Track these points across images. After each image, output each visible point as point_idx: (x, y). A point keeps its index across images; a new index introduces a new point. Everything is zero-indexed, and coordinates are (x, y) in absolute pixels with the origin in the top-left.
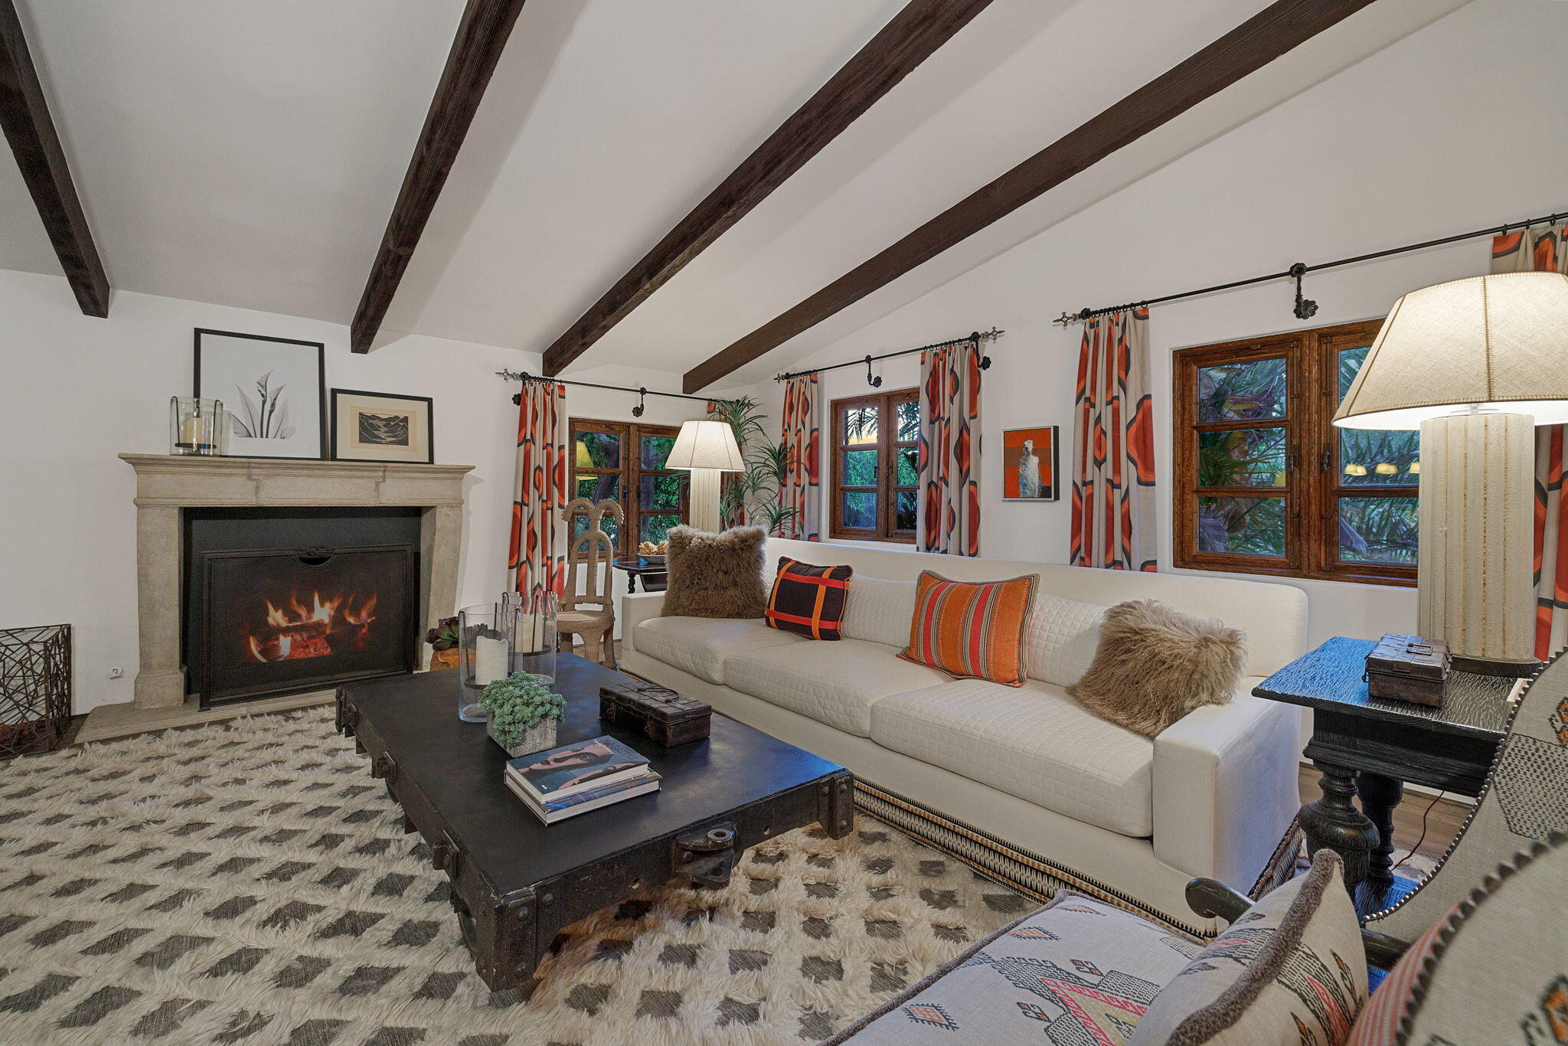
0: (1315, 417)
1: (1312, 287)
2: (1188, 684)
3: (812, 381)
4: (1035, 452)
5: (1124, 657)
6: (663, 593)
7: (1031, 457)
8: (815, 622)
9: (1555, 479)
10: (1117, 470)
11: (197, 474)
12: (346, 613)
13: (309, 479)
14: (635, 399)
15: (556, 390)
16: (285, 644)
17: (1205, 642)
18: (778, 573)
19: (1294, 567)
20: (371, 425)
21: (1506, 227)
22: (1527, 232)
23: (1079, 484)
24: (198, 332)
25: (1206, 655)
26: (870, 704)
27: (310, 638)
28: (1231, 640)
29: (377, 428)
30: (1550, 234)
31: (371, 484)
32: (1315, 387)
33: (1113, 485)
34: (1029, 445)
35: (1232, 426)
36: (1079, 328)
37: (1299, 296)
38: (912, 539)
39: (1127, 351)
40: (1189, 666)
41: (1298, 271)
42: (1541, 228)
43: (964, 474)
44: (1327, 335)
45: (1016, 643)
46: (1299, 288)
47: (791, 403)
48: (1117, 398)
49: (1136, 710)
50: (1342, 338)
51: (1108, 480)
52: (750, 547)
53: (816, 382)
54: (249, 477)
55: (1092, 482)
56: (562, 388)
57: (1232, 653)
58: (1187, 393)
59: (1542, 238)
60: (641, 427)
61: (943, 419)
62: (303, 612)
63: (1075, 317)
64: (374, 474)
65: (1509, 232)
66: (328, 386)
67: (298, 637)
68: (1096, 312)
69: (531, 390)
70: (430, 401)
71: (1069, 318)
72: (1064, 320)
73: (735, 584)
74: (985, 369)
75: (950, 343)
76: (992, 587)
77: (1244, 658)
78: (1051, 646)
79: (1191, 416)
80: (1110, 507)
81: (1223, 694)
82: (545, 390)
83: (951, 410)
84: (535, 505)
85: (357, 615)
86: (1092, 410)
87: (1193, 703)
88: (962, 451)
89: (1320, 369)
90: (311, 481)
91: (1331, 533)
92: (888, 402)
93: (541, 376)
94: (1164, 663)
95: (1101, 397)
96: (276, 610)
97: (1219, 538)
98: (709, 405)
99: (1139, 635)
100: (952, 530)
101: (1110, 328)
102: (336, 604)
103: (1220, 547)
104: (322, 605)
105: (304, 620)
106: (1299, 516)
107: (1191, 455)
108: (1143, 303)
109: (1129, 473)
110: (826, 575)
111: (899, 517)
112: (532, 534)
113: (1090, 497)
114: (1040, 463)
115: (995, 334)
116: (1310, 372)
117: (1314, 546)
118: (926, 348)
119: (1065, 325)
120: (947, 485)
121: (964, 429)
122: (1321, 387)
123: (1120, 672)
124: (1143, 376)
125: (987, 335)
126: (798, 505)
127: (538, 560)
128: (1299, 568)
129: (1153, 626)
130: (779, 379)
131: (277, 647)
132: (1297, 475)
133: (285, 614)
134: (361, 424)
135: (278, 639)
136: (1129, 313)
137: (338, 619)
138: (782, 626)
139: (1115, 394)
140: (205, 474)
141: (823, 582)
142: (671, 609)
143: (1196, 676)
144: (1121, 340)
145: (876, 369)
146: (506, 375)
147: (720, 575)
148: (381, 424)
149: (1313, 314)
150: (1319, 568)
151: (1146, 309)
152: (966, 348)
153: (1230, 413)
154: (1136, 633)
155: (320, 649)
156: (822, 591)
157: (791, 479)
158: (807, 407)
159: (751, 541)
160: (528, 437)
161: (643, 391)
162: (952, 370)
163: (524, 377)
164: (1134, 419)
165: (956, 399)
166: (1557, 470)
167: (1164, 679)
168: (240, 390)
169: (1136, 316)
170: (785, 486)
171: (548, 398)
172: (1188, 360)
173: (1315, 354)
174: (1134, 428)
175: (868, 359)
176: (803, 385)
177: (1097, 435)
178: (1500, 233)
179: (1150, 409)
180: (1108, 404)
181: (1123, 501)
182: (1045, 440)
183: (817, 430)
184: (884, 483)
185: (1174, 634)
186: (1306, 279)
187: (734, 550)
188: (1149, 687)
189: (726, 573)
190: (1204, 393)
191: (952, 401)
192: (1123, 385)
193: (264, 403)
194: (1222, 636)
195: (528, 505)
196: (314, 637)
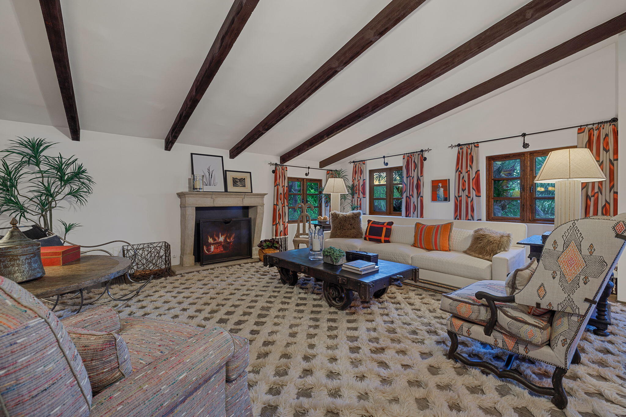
0: (529, 177)
1: (528, 139)
2: (498, 247)
3: (363, 164)
4: (442, 187)
5: (480, 242)
6: (330, 231)
7: (441, 188)
8: (383, 238)
9: (593, 194)
10: (469, 192)
11: (200, 197)
12: (227, 238)
13: (226, 198)
14: (306, 171)
15: (285, 168)
16: (212, 248)
17: (502, 236)
18: (368, 225)
19: (522, 220)
20: (236, 181)
21: (581, 126)
22: (586, 127)
23: (457, 196)
24: (192, 154)
25: (502, 240)
26: (411, 256)
27: (218, 246)
28: (509, 236)
29: (237, 182)
30: (592, 128)
31: (241, 199)
32: (529, 168)
33: (468, 197)
34: (440, 185)
35: (503, 180)
36: (457, 149)
37: (524, 142)
38: (400, 215)
39: (472, 157)
40: (498, 243)
41: (524, 135)
42: (591, 126)
43: (419, 194)
44: (532, 153)
45: (448, 240)
46: (524, 140)
47: (356, 171)
48: (469, 171)
49: (484, 254)
50: (537, 154)
51: (466, 195)
52: (358, 217)
53: (364, 164)
54: (212, 198)
55: (461, 196)
56: (286, 168)
57: (509, 239)
58: (490, 169)
59: (591, 129)
60: (307, 179)
61: (411, 176)
62: (217, 239)
63: (455, 146)
64: (242, 196)
65: (582, 127)
66: (224, 169)
67: (215, 246)
68: (462, 145)
69: (278, 168)
70: (250, 173)
71: (453, 146)
72: (452, 147)
73: (354, 228)
74: (425, 161)
75: (413, 152)
76: (439, 226)
77: (512, 240)
78: (457, 241)
79: (491, 176)
80: (467, 203)
81: (507, 249)
82: (282, 168)
83: (414, 174)
84: (280, 205)
85: (230, 239)
86: (461, 174)
87: (500, 251)
88: (418, 187)
89: (530, 163)
90: (226, 199)
91: (533, 210)
92: (390, 171)
93: (280, 164)
94: (491, 242)
95: (464, 171)
96: (210, 238)
97: (499, 212)
98: (327, 172)
99: (484, 236)
100: (415, 211)
101: (467, 150)
102: (225, 236)
103: (500, 215)
104: (221, 236)
105: (217, 241)
106: (524, 205)
107: (491, 187)
108: (477, 142)
109: (473, 193)
110: (385, 224)
111: (394, 208)
112: (279, 214)
113: (461, 201)
114: (444, 190)
115: (428, 150)
116: (527, 164)
117: (528, 214)
118: (405, 154)
119: (452, 148)
120: (413, 197)
121: (418, 179)
122: (530, 168)
123: (479, 245)
124: (477, 164)
125: (426, 151)
126: (359, 204)
127: (281, 223)
128: (524, 220)
129: (488, 233)
130: (350, 163)
131: (210, 249)
132: (523, 194)
133: (213, 239)
134: (233, 181)
135: (211, 246)
136: (473, 145)
137: (225, 240)
138: (371, 240)
139: (469, 170)
140: (201, 197)
141: (385, 226)
142: (333, 236)
143: (500, 245)
144: (470, 154)
145: (387, 160)
146: (271, 164)
147: (350, 225)
148: (238, 180)
149: (528, 147)
150: (530, 220)
151: (478, 144)
152: (419, 154)
153: (503, 175)
154: (483, 236)
155: (220, 250)
156: (384, 229)
157: (356, 196)
158: (361, 172)
159: (358, 215)
160: (278, 184)
161: (309, 168)
162: (414, 161)
163: (276, 164)
164: (475, 177)
165: (416, 170)
166: (593, 192)
167: (492, 246)
168: (203, 172)
169: (475, 146)
170: (354, 198)
171: (283, 171)
172: (491, 159)
173: (529, 159)
174: (474, 180)
175: (384, 157)
176: (360, 165)
177: (463, 182)
178: (580, 127)
179: (479, 174)
180: (466, 173)
181: (471, 202)
182: (445, 183)
183: (365, 180)
184: (389, 197)
185: (494, 235)
186: (526, 137)
187: (353, 218)
188: (488, 248)
189: (351, 225)
190: (495, 168)
191: (414, 171)
192: (471, 167)
193: (209, 175)
194: (506, 235)
195: (278, 205)
196: (219, 246)
